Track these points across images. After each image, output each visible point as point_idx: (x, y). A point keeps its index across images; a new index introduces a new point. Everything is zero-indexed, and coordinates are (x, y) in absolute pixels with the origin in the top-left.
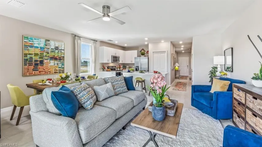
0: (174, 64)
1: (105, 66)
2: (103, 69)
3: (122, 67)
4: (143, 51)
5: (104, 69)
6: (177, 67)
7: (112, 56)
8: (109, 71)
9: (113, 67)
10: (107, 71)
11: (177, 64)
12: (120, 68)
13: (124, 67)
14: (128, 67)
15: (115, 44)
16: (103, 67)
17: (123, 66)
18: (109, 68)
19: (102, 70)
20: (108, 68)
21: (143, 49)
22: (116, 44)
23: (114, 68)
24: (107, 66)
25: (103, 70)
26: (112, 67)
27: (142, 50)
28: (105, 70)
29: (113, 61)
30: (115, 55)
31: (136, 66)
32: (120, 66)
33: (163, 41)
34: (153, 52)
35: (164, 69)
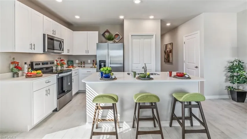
1: (21, 61)
2: (12, 71)
3: (65, 62)
4: (107, 34)
5: (15, 70)
7: (44, 35)
8: (36, 76)
9: (47, 63)
10: (28, 76)
12: (62, 65)
13: (70, 63)
14: (77, 61)
16: (12, 66)
17: (68, 61)
18: (35, 67)
19: (11, 74)
20: (31, 65)
21: (107, 31)
23: (49, 65)
24: (29, 63)
25: (15, 75)
26: (43, 64)
27: (105, 32)
28: (20, 73)
29: (48, 49)
30: (53, 34)
31: (100, 61)
32: (62, 62)
33: (152, 17)
34: (132, 36)
35: (150, 64)
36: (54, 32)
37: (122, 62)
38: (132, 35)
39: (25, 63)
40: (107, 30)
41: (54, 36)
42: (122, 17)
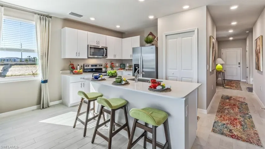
0: (215, 60)
2: (70, 70)
4: (151, 37)
5: (72, 69)
6: (219, 66)
7: (88, 45)
9: (96, 66)
11: (219, 60)
13: (122, 66)
14: (128, 65)
15: (115, 30)
16: (70, 67)
17: (121, 64)
18: (85, 68)
19: (68, 72)
22: (118, 30)
23: (98, 67)
25: (72, 73)
26: (92, 66)
27: (149, 35)
29: (92, 55)
30: (97, 44)
31: (135, 65)
32: (112, 65)
33: (186, 7)
34: (166, 36)
35: (191, 70)
36: (98, 42)
37: (155, 67)
38: (166, 34)
39: (78, 65)
40: (151, 32)
41: (98, 45)
42: (151, 17)
